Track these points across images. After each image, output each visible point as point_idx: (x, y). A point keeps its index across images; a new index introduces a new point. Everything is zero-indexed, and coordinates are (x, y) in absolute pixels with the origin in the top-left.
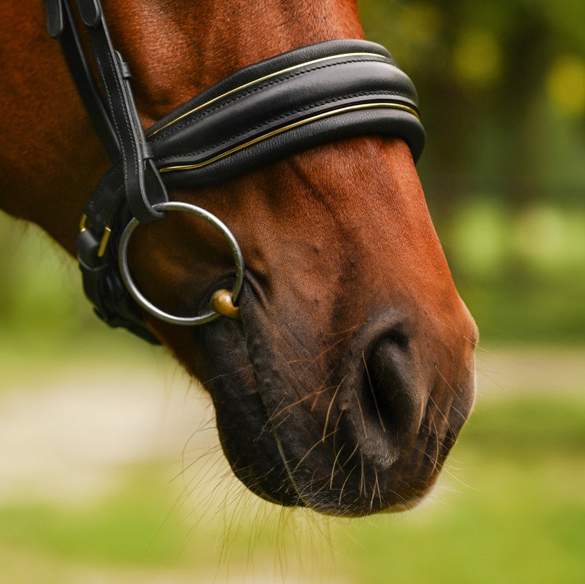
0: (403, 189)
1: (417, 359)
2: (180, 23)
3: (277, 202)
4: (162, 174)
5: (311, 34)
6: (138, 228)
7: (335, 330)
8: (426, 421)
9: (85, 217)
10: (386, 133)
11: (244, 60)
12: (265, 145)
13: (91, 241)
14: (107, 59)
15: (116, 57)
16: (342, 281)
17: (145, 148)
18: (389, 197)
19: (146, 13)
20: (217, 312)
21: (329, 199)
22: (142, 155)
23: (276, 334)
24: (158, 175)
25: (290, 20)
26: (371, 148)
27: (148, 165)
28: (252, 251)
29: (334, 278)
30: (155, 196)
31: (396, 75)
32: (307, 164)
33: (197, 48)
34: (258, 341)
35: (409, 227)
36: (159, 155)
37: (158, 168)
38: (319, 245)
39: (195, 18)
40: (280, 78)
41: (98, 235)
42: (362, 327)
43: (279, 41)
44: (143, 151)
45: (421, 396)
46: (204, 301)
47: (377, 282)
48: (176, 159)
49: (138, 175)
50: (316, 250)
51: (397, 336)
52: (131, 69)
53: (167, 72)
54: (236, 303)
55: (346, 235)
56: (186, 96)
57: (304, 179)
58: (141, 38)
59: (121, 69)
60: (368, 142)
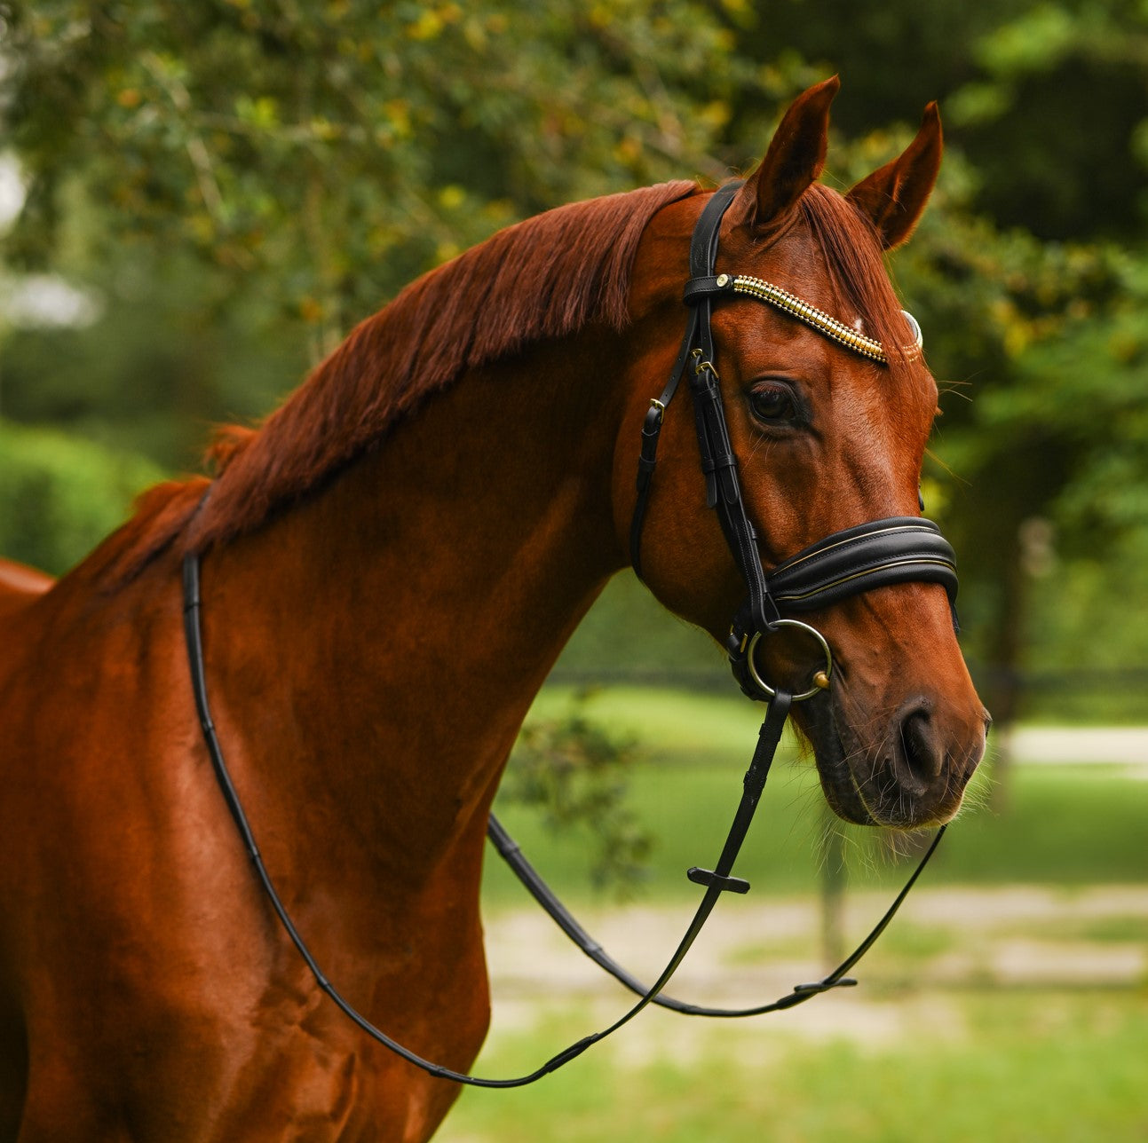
0: (936, 617)
1: (935, 728)
2: (793, 503)
3: (853, 619)
4: (776, 602)
5: (880, 512)
6: (760, 638)
7: (885, 706)
8: (946, 765)
9: (732, 627)
10: (927, 580)
11: (834, 528)
12: (863, 579)
13: (736, 642)
14: (741, 526)
15: (748, 524)
16: (891, 674)
17: (765, 587)
18: (925, 622)
19: (771, 495)
20: (819, 687)
21: (886, 622)
22: (763, 591)
23: (847, 701)
24: (773, 603)
25: (866, 502)
26: (915, 590)
27: (767, 596)
28: (836, 651)
29: (887, 672)
30: (772, 616)
31: (941, 542)
32: (872, 598)
33: (803, 520)
34: (837, 705)
35: (938, 642)
36: (775, 590)
37: (774, 599)
38: (877, 650)
39: (803, 500)
40: (861, 540)
41: (740, 638)
42: (901, 706)
43: (858, 517)
44: (763, 588)
45: (939, 753)
46: (810, 682)
47: (913, 678)
48: (788, 592)
49: (760, 604)
50: (876, 654)
51: (922, 715)
52: (758, 533)
53: (785, 535)
54: (829, 679)
55: (893, 647)
56: (795, 550)
57: (870, 609)
58: (767, 512)
59: (751, 533)
60: (913, 586)
